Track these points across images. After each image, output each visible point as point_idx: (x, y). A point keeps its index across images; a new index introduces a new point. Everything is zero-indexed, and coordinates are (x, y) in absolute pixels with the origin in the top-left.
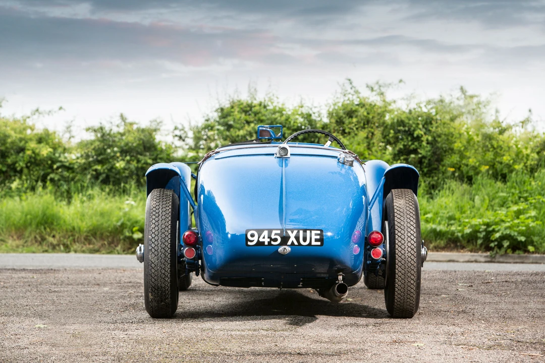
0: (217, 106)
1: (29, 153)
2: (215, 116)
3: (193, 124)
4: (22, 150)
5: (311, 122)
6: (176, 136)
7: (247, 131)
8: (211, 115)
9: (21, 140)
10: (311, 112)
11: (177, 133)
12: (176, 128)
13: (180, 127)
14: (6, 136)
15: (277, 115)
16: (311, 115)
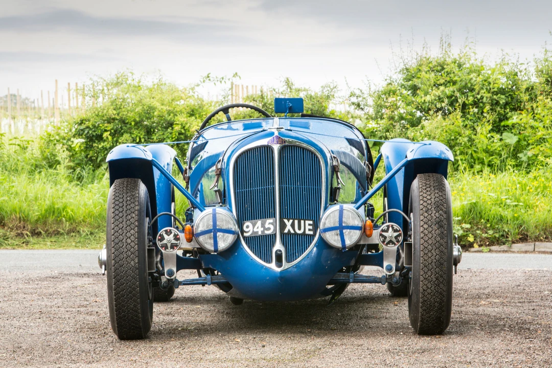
0: (402, 66)
1: (177, 128)
2: (399, 78)
3: (373, 88)
4: (171, 124)
5: (515, 83)
6: (353, 104)
7: (435, 95)
8: (395, 77)
9: (169, 113)
10: (516, 70)
11: (354, 100)
12: (352, 95)
13: (358, 92)
14: (152, 109)
15: (473, 75)
16: (516, 74)
